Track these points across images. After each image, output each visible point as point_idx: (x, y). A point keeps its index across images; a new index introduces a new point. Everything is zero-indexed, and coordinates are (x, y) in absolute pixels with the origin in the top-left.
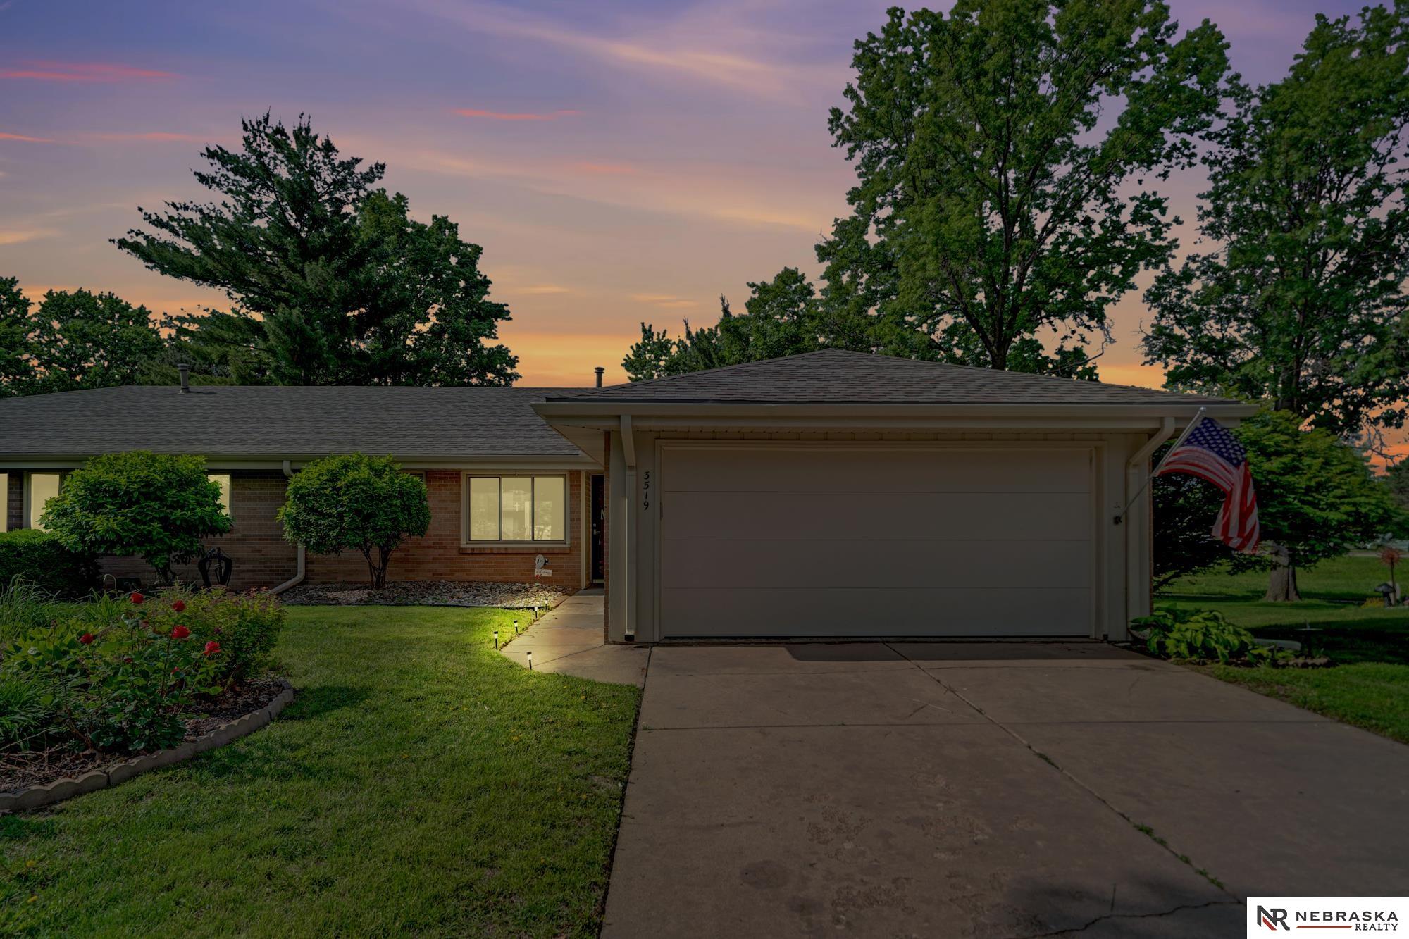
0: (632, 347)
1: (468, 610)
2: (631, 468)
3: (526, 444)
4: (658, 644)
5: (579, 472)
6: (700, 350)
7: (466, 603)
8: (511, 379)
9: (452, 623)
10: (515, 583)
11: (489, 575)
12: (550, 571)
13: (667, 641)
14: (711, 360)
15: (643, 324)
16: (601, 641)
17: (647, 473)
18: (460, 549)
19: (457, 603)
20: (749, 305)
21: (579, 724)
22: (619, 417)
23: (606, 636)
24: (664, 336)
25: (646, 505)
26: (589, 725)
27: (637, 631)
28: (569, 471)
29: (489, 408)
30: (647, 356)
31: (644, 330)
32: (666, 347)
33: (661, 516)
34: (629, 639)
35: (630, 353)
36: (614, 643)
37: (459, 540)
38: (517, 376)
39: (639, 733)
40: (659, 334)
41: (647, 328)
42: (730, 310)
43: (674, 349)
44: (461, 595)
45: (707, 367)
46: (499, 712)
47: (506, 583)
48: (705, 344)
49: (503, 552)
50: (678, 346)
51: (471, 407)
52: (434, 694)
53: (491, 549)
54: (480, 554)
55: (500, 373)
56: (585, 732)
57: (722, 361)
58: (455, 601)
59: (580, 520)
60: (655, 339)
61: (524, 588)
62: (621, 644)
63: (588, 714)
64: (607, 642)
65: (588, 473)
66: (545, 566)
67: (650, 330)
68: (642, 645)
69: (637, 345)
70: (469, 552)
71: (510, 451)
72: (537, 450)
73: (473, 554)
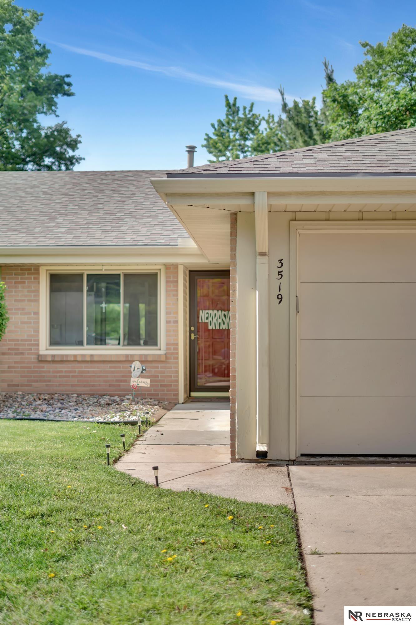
0: (213, 126)
1: (59, 424)
2: (263, 254)
3: (114, 234)
4: (293, 462)
5: (176, 266)
6: (297, 125)
7: (52, 417)
8: (72, 164)
9: (48, 438)
10: (102, 396)
11: (73, 386)
12: (148, 381)
13: (304, 459)
14: (311, 137)
15: (226, 97)
16: (227, 457)
17: (280, 261)
18: (39, 356)
19: (42, 417)
20: (359, 70)
21: (235, 546)
22: (253, 194)
23: (233, 453)
24: (251, 110)
25: (280, 298)
26: (246, 547)
27: (269, 446)
28: (165, 265)
29: (66, 194)
30: (232, 135)
31: (228, 105)
32: (254, 123)
33: (298, 311)
34: (262, 455)
35: (211, 132)
36: (242, 460)
37: (38, 345)
38: (79, 160)
39: (308, 558)
40: (245, 108)
41: (231, 101)
42: (335, 77)
43: (263, 126)
44: (44, 407)
45: (306, 143)
46: (138, 531)
47: (92, 395)
48: (303, 119)
49: (88, 359)
50: (268, 122)
51: (45, 193)
52: (60, 511)
53: (75, 356)
54: (62, 362)
55: (60, 157)
56: (245, 555)
57: (326, 136)
58: (38, 415)
59: (177, 322)
60: (241, 115)
61: (114, 401)
62: (251, 461)
63: (242, 535)
64: (234, 460)
65: (185, 267)
66: (142, 375)
67: (234, 105)
68: (274, 463)
69: (220, 122)
70: (50, 359)
71: (97, 242)
72: (128, 240)
73: (53, 361)
